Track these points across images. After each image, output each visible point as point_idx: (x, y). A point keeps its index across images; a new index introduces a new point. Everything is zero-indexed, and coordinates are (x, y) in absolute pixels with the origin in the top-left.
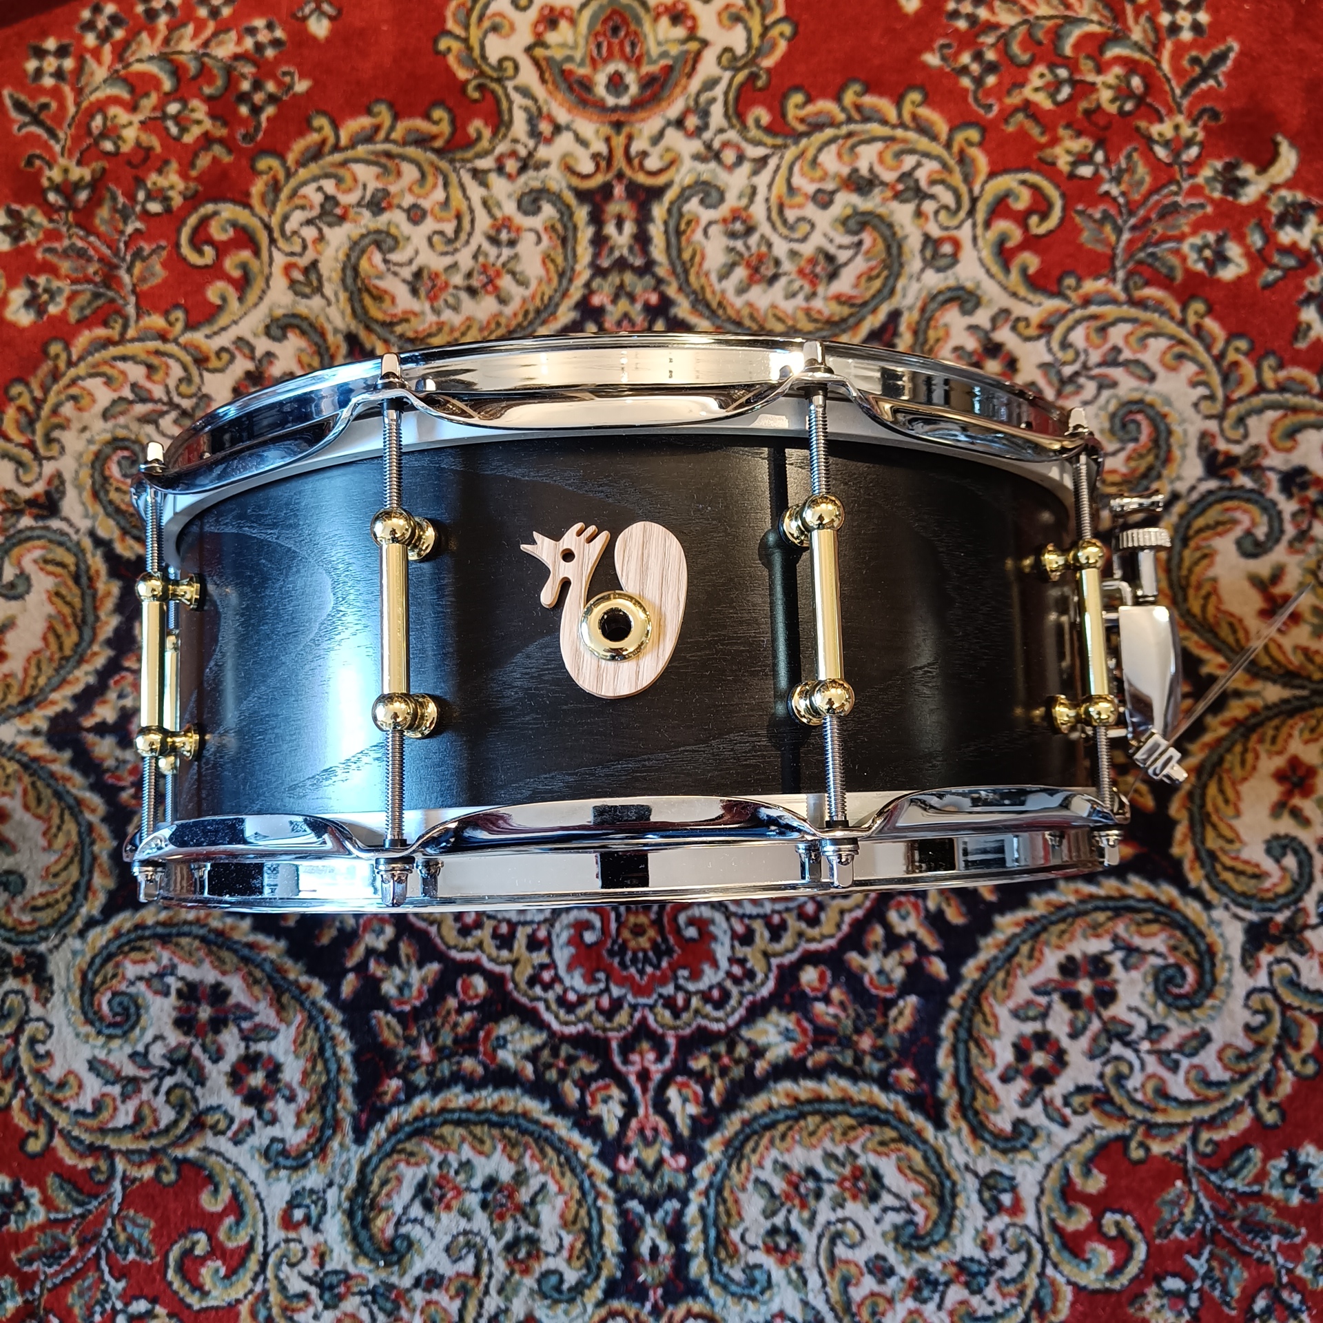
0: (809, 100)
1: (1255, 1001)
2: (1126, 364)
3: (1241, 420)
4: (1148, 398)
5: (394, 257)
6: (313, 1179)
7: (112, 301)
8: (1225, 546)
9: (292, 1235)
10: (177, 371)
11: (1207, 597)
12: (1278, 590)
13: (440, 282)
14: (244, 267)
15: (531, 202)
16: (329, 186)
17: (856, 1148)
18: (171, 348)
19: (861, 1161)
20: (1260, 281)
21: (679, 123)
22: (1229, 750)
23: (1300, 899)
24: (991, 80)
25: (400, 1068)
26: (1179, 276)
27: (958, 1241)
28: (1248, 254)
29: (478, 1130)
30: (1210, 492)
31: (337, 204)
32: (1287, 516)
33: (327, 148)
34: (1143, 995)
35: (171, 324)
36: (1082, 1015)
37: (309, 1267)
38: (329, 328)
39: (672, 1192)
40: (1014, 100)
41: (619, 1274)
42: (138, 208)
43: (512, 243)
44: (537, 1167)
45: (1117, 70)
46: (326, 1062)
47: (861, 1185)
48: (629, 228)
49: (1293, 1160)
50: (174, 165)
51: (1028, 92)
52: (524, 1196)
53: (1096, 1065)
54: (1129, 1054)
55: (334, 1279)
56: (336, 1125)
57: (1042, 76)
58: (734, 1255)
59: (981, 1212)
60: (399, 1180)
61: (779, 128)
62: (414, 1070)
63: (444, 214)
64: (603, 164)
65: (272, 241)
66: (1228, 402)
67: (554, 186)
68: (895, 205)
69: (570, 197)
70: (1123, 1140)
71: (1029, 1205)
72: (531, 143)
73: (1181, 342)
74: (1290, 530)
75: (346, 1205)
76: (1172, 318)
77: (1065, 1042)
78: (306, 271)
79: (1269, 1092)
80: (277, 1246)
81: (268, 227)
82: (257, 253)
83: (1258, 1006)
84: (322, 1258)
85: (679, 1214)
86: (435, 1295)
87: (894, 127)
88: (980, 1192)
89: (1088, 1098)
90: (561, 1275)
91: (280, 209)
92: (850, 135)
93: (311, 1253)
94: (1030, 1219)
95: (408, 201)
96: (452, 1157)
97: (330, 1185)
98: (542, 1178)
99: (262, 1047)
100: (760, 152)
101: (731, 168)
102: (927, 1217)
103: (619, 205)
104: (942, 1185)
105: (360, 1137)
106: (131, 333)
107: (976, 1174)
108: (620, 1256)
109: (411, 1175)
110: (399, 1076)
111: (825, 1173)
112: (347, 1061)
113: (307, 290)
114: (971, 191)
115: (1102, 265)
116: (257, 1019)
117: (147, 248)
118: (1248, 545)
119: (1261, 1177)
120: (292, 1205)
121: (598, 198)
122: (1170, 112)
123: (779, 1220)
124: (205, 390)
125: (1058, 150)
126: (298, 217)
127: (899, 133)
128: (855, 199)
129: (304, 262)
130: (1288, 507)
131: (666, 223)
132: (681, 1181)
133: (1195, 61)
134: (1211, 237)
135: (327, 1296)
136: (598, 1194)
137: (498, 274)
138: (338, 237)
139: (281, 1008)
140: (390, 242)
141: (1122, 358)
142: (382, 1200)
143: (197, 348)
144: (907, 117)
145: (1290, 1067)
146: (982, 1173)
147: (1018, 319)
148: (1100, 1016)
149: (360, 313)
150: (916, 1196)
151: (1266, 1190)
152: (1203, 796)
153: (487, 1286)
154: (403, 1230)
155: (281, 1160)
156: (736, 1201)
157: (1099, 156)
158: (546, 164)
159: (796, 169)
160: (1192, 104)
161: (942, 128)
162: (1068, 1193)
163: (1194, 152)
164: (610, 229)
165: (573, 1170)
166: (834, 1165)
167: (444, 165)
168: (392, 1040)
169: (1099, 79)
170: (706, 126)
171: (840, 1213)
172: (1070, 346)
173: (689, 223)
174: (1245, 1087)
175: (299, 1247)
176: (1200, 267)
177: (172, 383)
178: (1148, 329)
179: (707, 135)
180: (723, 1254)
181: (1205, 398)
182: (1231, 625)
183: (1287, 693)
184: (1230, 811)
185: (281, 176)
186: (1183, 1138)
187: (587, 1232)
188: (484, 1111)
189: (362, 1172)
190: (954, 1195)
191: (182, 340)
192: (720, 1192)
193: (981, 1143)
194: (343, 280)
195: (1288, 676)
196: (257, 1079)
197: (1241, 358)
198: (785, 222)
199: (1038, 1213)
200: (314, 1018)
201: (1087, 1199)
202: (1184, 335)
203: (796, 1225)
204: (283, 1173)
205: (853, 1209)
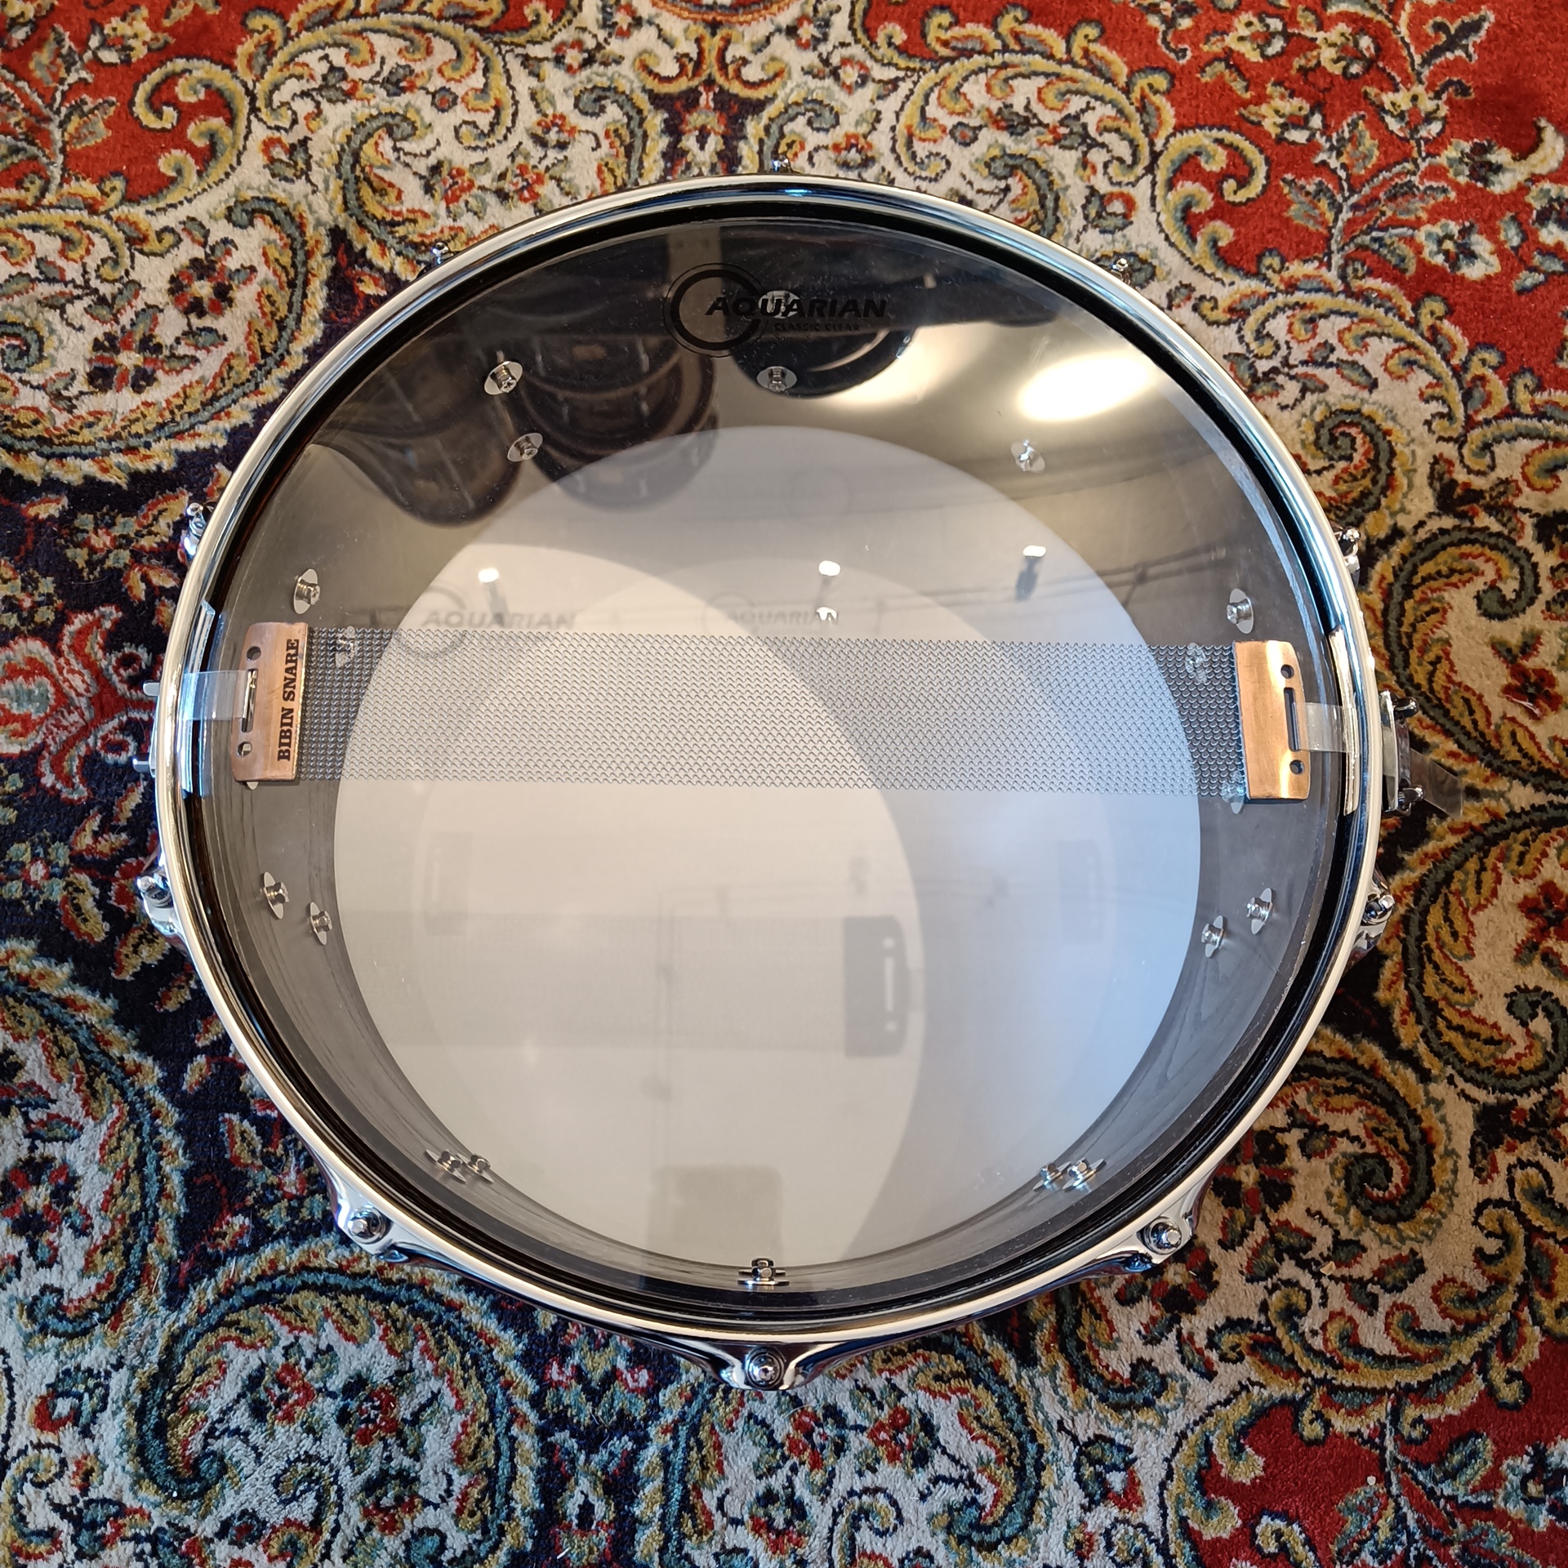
0: (957, 22)
1: (1489, 1218)
2: (1339, 365)
3: (1486, 447)
4: (1366, 409)
5: (406, 146)
6: (95, 1355)
7: (35, 158)
8: (1461, 601)
9: (48, 1437)
10: (102, 249)
11: (1434, 663)
12: (1531, 664)
13: (463, 181)
14: (212, 136)
15: (593, 101)
16: (338, 57)
17: (901, 1381)
18: (100, 221)
19: (907, 1402)
20: (1515, 286)
21: (791, 31)
22: (1459, 866)
23: (1554, 1079)
24: (1185, 23)
25: (250, 1200)
26: (1412, 267)
27: (1041, 1539)
28: (1500, 252)
29: (350, 1303)
30: (1443, 531)
31: (345, 77)
32: (1544, 571)
33: (342, 14)
34: (1329, 1195)
35: (105, 194)
36: (1240, 1215)
37: (64, 1491)
38: (310, 220)
39: (624, 1423)
40: (1214, 47)
41: (529, 1545)
42: (88, 55)
43: (562, 146)
44: (429, 1365)
45: (1342, 27)
46: (143, 1179)
47: (903, 1437)
48: (714, 143)
49: (1540, 1459)
50: (144, 12)
51: (1230, 41)
52: (404, 1409)
53: (1258, 1291)
54: (1306, 1280)
55: (99, 1513)
56: (143, 1274)
57: (1249, 24)
58: (705, 1528)
59: (1078, 1497)
60: (223, 1368)
61: (915, 49)
62: (269, 1205)
63: (480, 104)
64: (690, 67)
65: (254, 110)
66: (1470, 424)
67: (624, 86)
68: (1055, 151)
69: (643, 101)
70: (1294, 1406)
71: (1149, 1492)
72: (602, 35)
73: (1411, 346)
74: (1548, 590)
75: (137, 1398)
76: (1402, 317)
77: (1215, 1253)
78: (292, 150)
79: (1507, 1356)
80: (22, 1452)
81: (251, 94)
82: (231, 122)
83: (1493, 1226)
84: (86, 1479)
85: (631, 1458)
86: (249, 1552)
87: (1060, 62)
88: (1078, 1466)
89: (1245, 1339)
90: (443, 1537)
91: (270, 76)
92: (1004, 66)
93: (73, 1468)
94: (1150, 1515)
95: (437, 83)
96: (306, 1339)
97: (118, 1366)
98: (434, 1385)
99: (54, 1149)
100: (891, 73)
101: (850, 89)
102: (997, 1497)
103: (705, 115)
104: (1022, 1447)
105: (175, 1298)
106: (50, 198)
107: (1075, 1439)
108: (534, 1514)
109: (241, 1362)
110: (246, 1211)
111: (852, 1416)
112: (176, 1181)
113: (289, 173)
114: (1152, 144)
115: (1313, 246)
116: (54, 1109)
117: (90, 102)
118: (1492, 605)
119: (1493, 1480)
120: (55, 1391)
121: (678, 105)
122: (1407, 80)
123: (777, 1482)
124: (133, 276)
125: (1264, 109)
126: (292, 86)
127: (1067, 70)
128: (1005, 138)
129: (289, 139)
130: (1546, 560)
131: (761, 142)
132: (640, 1409)
133: (1439, 27)
134: (1454, 228)
135: (84, 1537)
136: (515, 1416)
137: (540, 180)
138: (340, 116)
139: (90, 1095)
140: (406, 128)
141: (1333, 358)
142: (192, 1398)
143: (134, 225)
144: (1077, 54)
145: (1538, 1321)
146: (1082, 1438)
147: (1202, 298)
148: (1266, 1220)
149: (352, 205)
150: (983, 1465)
151: (1500, 1503)
152: (1423, 924)
153: (328, 1544)
154: (216, 1445)
155: (51, 1320)
156: (718, 1446)
157: (1316, 121)
158: (618, 60)
159: (933, 97)
160: (1433, 74)
161: (1121, 69)
162: (1208, 1481)
163: (1435, 127)
164: (690, 142)
165: (481, 1377)
166: (867, 1405)
167: (487, 46)
168: (246, 1158)
169: (1320, 35)
170: (825, 38)
171: (869, 1480)
172: (1268, 335)
173: (790, 146)
174: (1472, 1344)
175: (56, 1458)
176: (1439, 260)
177: (92, 263)
178: (1369, 327)
179: (824, 48)
180: (688, 1527)
181: (1441, 415)
182: (1467, 701)
183: (1540, 799)
184: (1460, 948)
185: (278, 38)
186: (1380, 1412)
187: (491, 1474)
188: (365, 1274)
189: (168, 1350)
190: (1039, 1468)
191: (114, 214)
192: (694, 1430)
193: (1084, 1391)
194: (338, 167)
195: (1542, 777)
196: (37, 1197)
197: (1489, 373)
198: (914, 156)
199: (1162, 1505)
200: (137, 1114)
201: (1236, 1492)
202: (1418, 340)
203: (802, 1492)
204: (51, 1341)
205: (889, 1475)
